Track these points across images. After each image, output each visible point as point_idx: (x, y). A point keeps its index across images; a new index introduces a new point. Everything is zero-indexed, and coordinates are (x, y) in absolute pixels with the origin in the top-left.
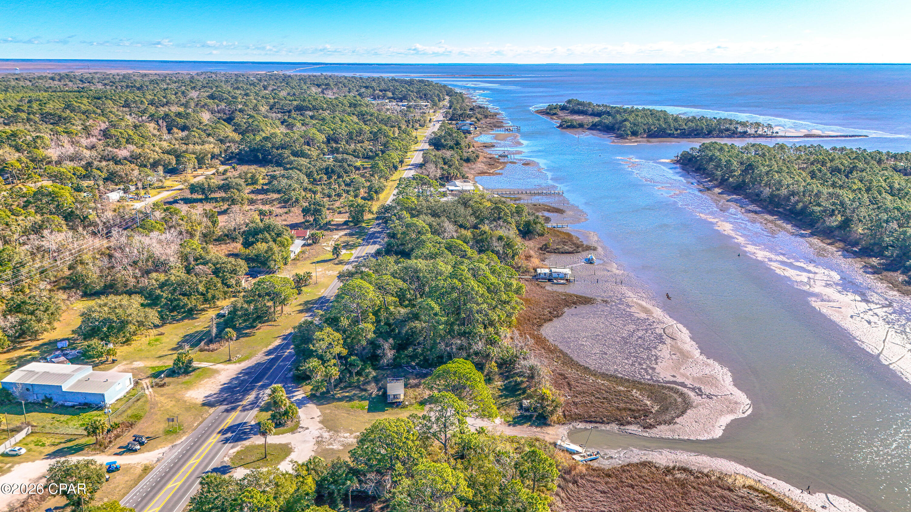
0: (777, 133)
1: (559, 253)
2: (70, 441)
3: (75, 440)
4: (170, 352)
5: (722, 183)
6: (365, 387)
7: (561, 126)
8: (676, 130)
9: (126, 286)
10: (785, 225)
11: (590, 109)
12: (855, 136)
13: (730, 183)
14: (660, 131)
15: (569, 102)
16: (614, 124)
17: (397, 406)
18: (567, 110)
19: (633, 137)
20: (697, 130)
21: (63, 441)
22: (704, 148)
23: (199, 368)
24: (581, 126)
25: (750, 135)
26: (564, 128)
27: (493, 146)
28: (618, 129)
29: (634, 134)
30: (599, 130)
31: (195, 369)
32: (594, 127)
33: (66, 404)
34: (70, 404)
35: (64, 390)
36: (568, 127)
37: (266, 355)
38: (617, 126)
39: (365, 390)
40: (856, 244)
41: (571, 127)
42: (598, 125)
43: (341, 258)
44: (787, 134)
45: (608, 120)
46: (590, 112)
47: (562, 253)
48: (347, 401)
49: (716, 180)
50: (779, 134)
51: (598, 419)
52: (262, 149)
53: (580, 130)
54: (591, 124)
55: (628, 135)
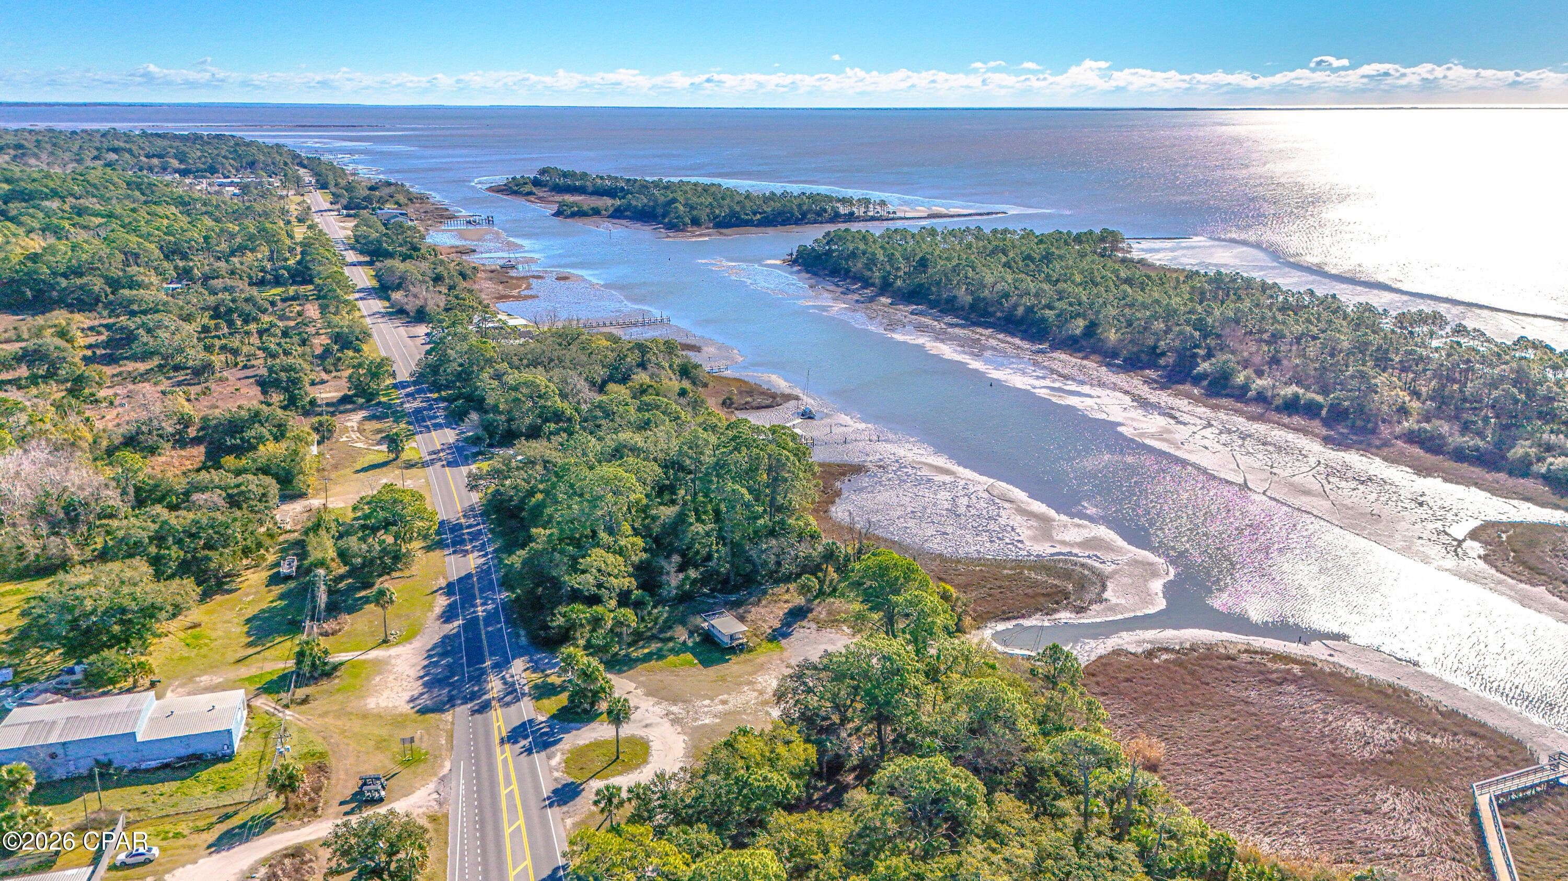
0: (894, 213)
1: (753, 408)
2: (227, 817)
3: (236, 813)
4: (251, 651)
5: (885, 287)
6: (668, 635)
7: (558, 214)
8: (755, 214)
9: (22, 556)
10: (1009, 339)
11: (588, 184)
12: (992, 213)
13: (899, 289)
14: (731, 217)
15: (543, 172)
16: (654, 208)
17: (741, 651)
18: (545, 186)
19: (695, 228)
20: (784, 213)
21: (214, 819)
22: (830, 239)
23: (341, 664)
24: (596, 212)
25: (858, 217)
26: (567, 217)
27: (474, 251)
28: (664, 216)
29: (696, 222)
30: (631, 218)
31: (336, 667)
32: (618, 214)
33: (144, 766)
34: (153, 764)
35: (139, 739)
36: (573, 215)
37: (446, 622)
38: (660, 211)
39: (671, 639)
40: (1115, 355)
41: (580, 214)
42: (626, 210)
43: (405, 456)
44: (908, 215)
45: (640, 201)
46: (590, 189)
47: (758, 408)
48: (658, 659)
49: (873, 285)
50: (899, 215)
51: (1015, 614)
52: (31, 279)
53: (595, 219)
54: (612, 209)
55: (685, 225)
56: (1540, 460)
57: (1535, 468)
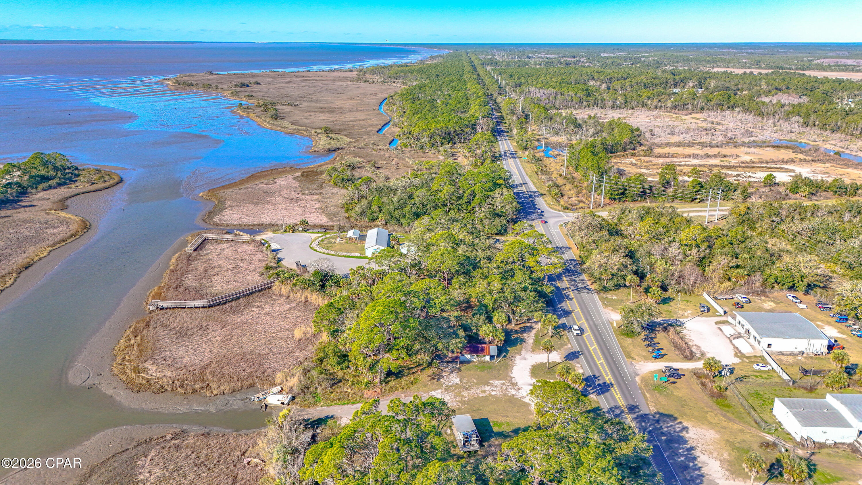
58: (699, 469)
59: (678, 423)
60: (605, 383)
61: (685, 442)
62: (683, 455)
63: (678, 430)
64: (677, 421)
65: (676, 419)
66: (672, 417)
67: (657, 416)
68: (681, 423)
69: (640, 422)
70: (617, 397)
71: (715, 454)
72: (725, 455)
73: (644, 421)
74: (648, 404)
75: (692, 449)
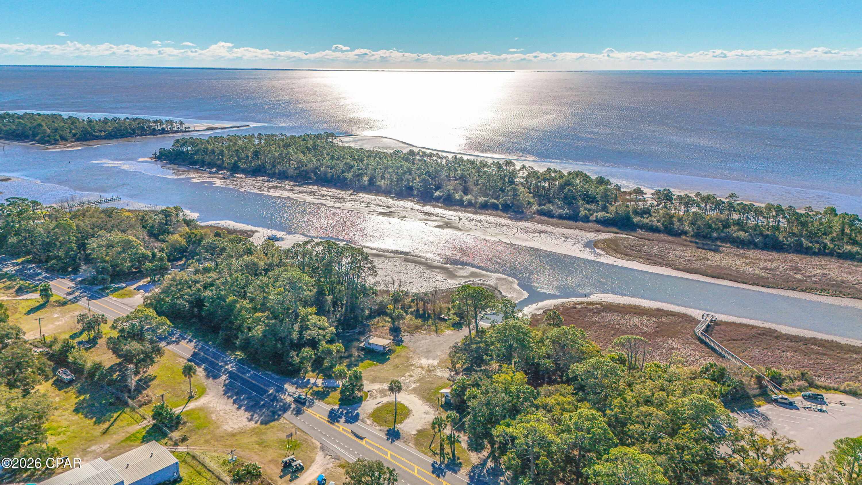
0: (189, 128)
12: (241, 126)
17: (391, 353)
19: (65, 142)
20: (121, 131)
37: (215, 378)
38: (26, 133)
44: (196, 129)
49: (223, 168)
55: (56, 140)
56: (591, 215)
57: (591, 218)
58: (228, 397)
59: (258, 421)
60: (338, 422)
61: (246, 410)
62: (243, 399)
63: (255, 415)
64: (259, 422)
65: (262, 423)
66: (265, 423)
67: (276, 417)
68: (256, 423)
69: (285, 404)
70: (318, 415)
71: (221, 413)
72: (214, 416)
73: (282, 407)
74: (292, 423)
75: (239, 408)
